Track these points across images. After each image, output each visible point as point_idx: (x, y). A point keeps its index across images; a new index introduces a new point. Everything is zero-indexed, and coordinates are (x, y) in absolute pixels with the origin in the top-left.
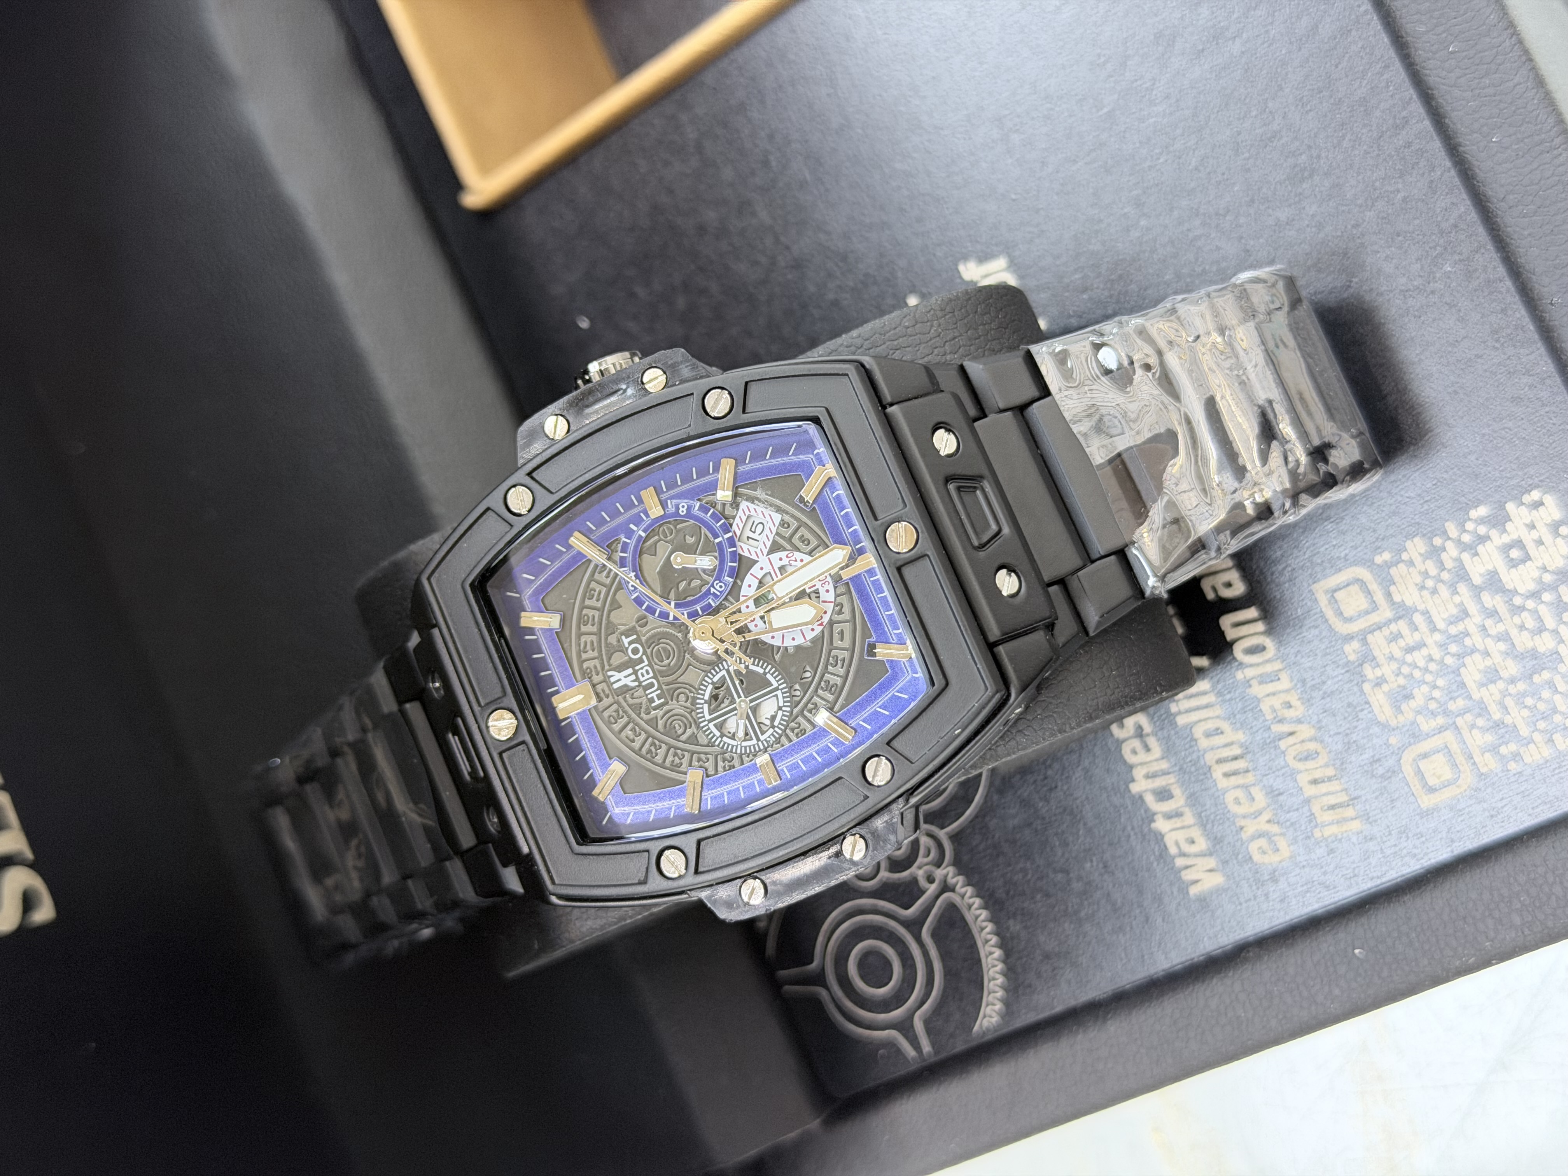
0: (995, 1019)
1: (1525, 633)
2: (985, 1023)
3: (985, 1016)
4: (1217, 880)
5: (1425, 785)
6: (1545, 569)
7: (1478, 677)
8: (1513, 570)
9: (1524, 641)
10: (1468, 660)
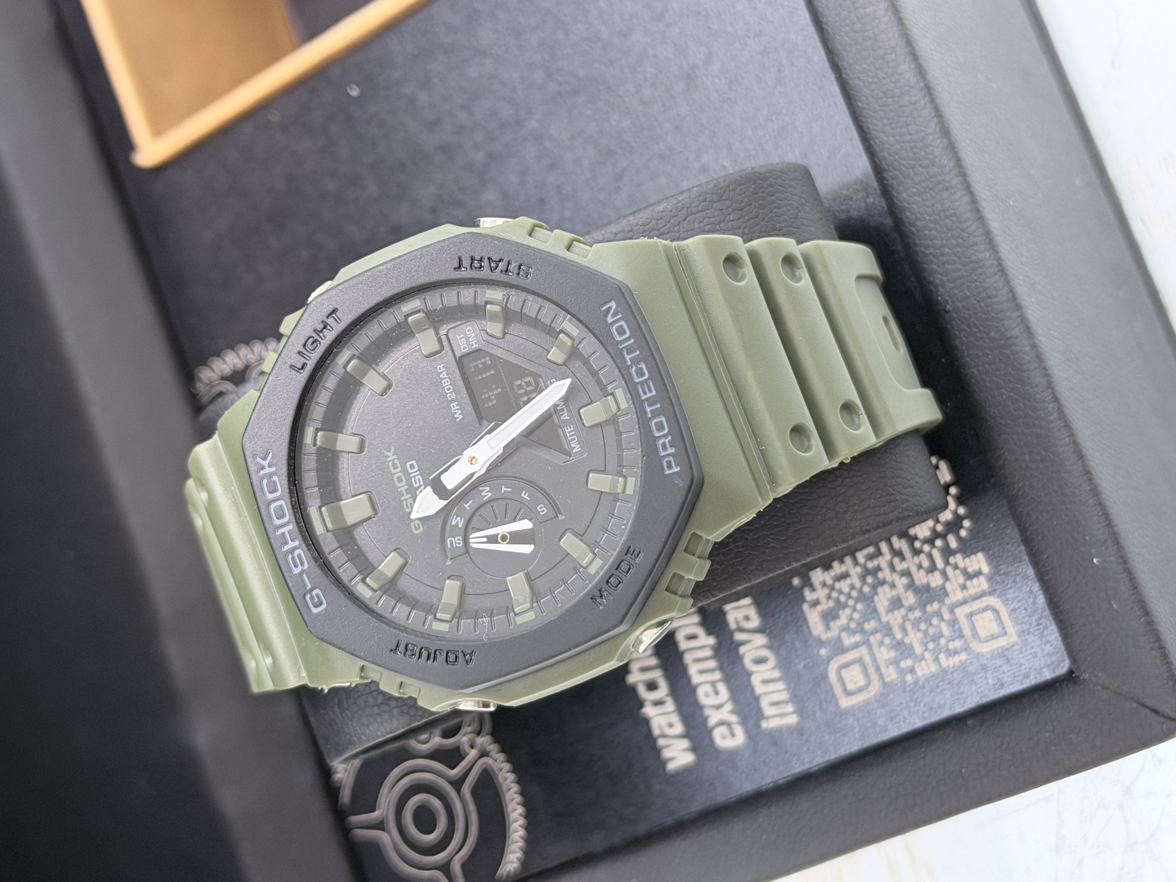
1: (922, 572)
4: (689, 758)
5: (845, 689)
7: (886, 604)
9: (921, 578)
10: (880, 590)
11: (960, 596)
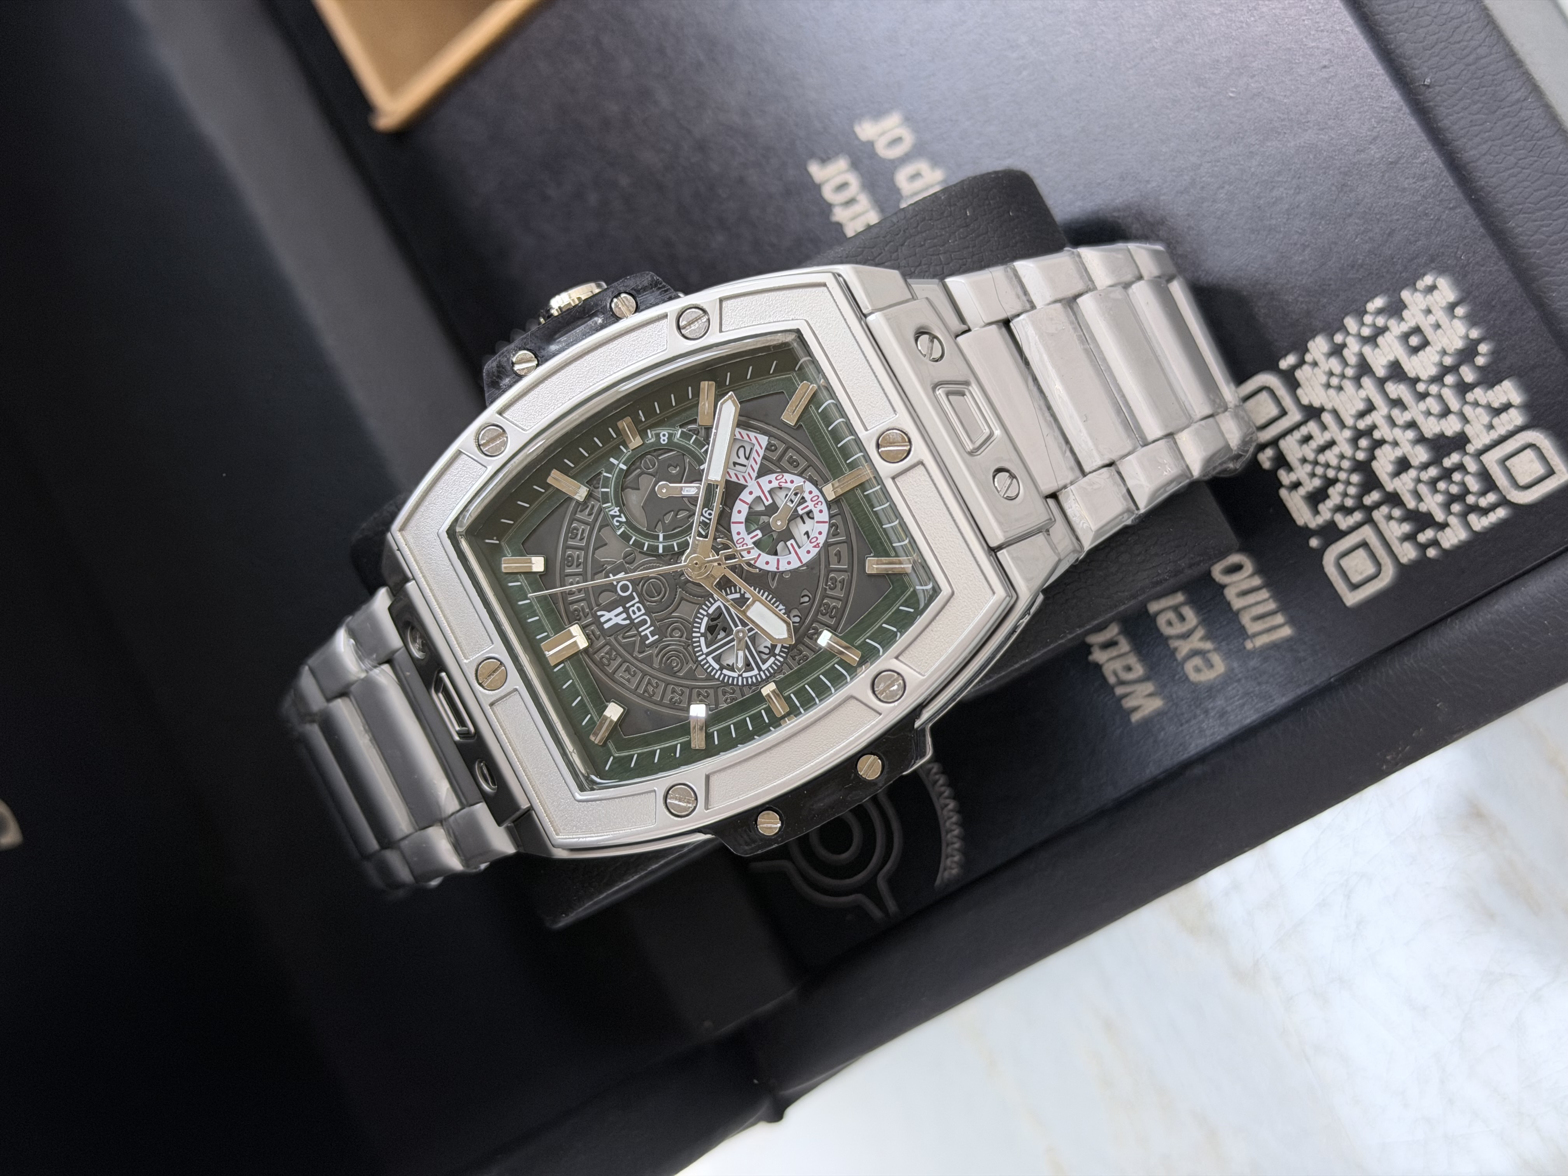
0: (955, 871)
1: (1432, 419)
2: (946, 875)
3: (945, 869)
4: (1156, 704)
5: (1348, 582)
6: (1444, 353)
7: (1390, 468)
8: (1414, 358)
9: (1431, 427)
10: (1378, 452)
11: (1487, 439)
